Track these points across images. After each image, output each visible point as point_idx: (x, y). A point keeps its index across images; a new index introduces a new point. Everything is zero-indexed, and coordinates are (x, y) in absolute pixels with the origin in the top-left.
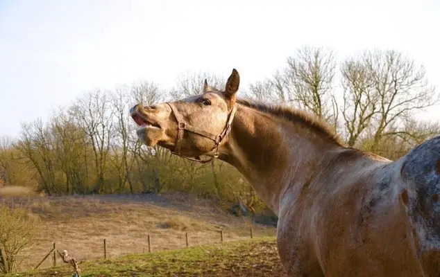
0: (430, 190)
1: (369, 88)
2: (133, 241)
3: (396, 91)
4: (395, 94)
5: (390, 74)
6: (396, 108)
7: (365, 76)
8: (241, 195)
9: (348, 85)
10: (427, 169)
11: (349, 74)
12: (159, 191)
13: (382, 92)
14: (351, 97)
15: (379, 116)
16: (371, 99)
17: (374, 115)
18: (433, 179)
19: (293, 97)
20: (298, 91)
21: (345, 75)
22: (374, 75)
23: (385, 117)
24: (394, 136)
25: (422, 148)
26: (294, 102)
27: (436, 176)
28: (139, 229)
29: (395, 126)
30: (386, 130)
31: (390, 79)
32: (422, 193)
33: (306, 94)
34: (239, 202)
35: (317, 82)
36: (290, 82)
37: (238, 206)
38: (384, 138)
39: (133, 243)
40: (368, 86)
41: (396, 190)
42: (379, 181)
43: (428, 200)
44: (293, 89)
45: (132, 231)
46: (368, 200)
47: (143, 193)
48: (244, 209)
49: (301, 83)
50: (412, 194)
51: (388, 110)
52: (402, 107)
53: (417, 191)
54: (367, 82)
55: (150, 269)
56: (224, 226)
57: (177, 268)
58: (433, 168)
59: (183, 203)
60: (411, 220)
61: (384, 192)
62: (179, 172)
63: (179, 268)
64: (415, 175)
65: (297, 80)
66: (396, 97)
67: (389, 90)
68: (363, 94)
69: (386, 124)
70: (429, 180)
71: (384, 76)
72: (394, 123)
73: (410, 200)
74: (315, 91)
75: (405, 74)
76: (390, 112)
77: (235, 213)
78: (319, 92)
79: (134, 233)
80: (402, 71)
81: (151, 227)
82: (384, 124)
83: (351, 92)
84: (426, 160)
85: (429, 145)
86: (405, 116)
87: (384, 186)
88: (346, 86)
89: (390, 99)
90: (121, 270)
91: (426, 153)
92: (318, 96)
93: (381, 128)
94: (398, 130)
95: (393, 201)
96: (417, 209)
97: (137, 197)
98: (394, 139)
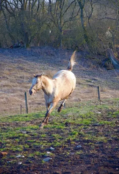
2: (6, 96)
8: (111, 47)
12: (27, 45)
28: (11, 84)
34: (109, 55)
37: (108, 59)
39: (6, 98)
45: (4, 86)
47: (12, 47)
48: (115, 63)
55: (44, 135)
56: (95, 79)
57: (74, 134)
59: (52, 57)
62: (46, 26)
63: (77, 134)
77: (105, 66)
79: (6, 88)
81: (23, 81)
90: (11, 136)
97: (7, 51)
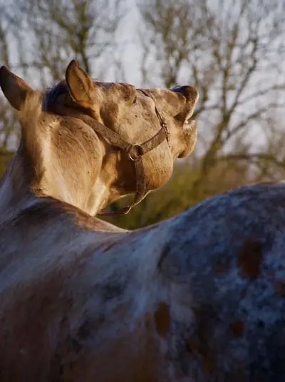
0: (225, 310)
1: (198, 52)
3: (255, 61)
4: (252, 70)
5: (243, 23)
6: (253, 102)
7: (190, 25)
9: (153, 41)
10: (220, 264)
11: (156, 18)
13: (224, 63)
14: (158, 70)
15: (214, 117)
16: (200, 76)
17: (203, 114)
18: (233, 287)
19: (29, 58)
20: (42, 45)
21: (147, 17)
22: (210, 22)
23: (226, 118)
24: (242, 163)
25: (205, 214)
26: (31, 71)
27: (240, 281)
29: (246, 140)
30: (228, 148)
31: (243, 36)
32: (206, 314)
33: (58, 53)
35: (86, 30)
36: (25, 24)
38: (222, 165)
40: (196, 47)
41: (142, 301)
42: (101, 278)
43: (218, 332)
44: (30, 39)
46: (75, 323)
49: (48, 28)
50: (182, 313)
51: (236, 104)
52: (264, 101)
53: (193, 309)
54: (194, 38)
58: (234, 262)
60: (171, 371)
61: (112, 305)
64: (194, 274)
65: (40, 20)
66: (255, 78)
67: (240, 61)
68: (184, 63)
69: (229, 135)
70: (223, 289)
71: (231, 27)
72: (244, 134)
73: (173, 326)
74: (80, 49)
75: (276, 25)
76: (239, 109)
78: (89, 52)
80: (269, 20)
82: (224, 134)
83: (158, 58)
84: (217, 244)
85: (221, 210)
86: (269, 120)
87: (113, 290)
88: (147, 42)
89: (240, 79)
91: (217, 227)
92: (85, 60)
93: (218, 142)
94: (253, 151)
95: (132, 327)
96: (188, 348)
98: (242, 171)
